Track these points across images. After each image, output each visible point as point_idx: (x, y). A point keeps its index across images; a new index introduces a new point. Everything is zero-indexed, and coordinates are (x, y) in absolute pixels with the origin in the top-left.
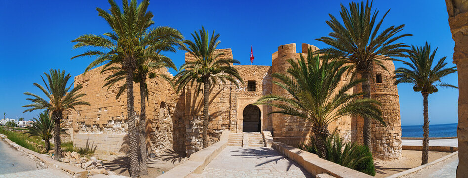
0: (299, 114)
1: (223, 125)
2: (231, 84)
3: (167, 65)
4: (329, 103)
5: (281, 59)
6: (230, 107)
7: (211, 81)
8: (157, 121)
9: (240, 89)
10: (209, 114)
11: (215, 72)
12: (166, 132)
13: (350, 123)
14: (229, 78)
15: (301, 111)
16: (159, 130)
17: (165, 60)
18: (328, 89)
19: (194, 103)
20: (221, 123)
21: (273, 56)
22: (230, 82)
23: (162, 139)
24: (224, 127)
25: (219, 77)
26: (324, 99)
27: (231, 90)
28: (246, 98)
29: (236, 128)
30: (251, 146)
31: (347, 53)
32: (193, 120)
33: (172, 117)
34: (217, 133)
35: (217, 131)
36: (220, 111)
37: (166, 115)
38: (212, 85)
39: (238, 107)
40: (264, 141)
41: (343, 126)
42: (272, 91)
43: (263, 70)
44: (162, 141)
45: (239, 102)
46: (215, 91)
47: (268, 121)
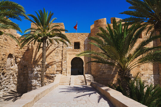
0: (108, 63)
1: (57, 71)
2: (63, 44)
3: (13, 28)
4: (130, 55)
5: (96, 28)
6: (62, 59)
7: (49, 42)
8: (3, 68)
9: (69, 47)
10: (46, 63)
11: (51, 36)
12: (12, 77)
13: (152, 69)
14: (61, 41)
15: (110, 61)
16: (5, 75)
17: (12, 24)
18: (129, 44)
19: (35, 56)
20: (56, 70)
21: (91, 27)
22: (62, 43)
23: (7, 83)
24: (58, 72)
25: (55, 40)
26: (127, 52)
27: (63, 48)
28: (73, 53)
29: (66, 73)
30: (76, 84)
31: (145, 18)
32: (35, 67)
33: (18, 65)
34: (53, 77)
35: (53, 75)
36: (55, 62)
37: (12, 64)
38: (50, 45)
39: (68, 59)
40: (86, 81)
41: (146, 72)
42: (90, 48)
43: (84, 35)
44: (7, 84)
45: (68, 56)
46: (51, 48)
47: (88, 68)
